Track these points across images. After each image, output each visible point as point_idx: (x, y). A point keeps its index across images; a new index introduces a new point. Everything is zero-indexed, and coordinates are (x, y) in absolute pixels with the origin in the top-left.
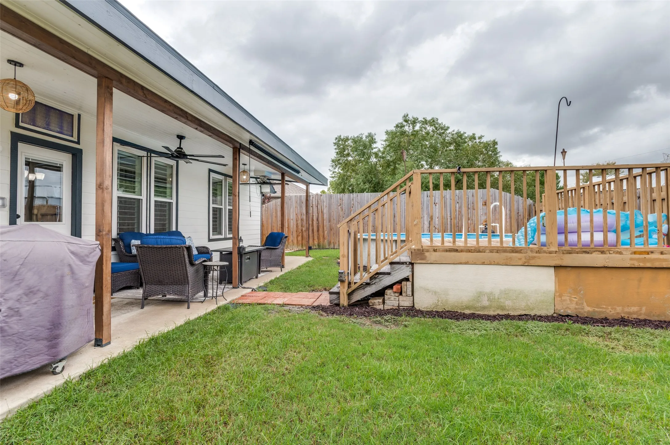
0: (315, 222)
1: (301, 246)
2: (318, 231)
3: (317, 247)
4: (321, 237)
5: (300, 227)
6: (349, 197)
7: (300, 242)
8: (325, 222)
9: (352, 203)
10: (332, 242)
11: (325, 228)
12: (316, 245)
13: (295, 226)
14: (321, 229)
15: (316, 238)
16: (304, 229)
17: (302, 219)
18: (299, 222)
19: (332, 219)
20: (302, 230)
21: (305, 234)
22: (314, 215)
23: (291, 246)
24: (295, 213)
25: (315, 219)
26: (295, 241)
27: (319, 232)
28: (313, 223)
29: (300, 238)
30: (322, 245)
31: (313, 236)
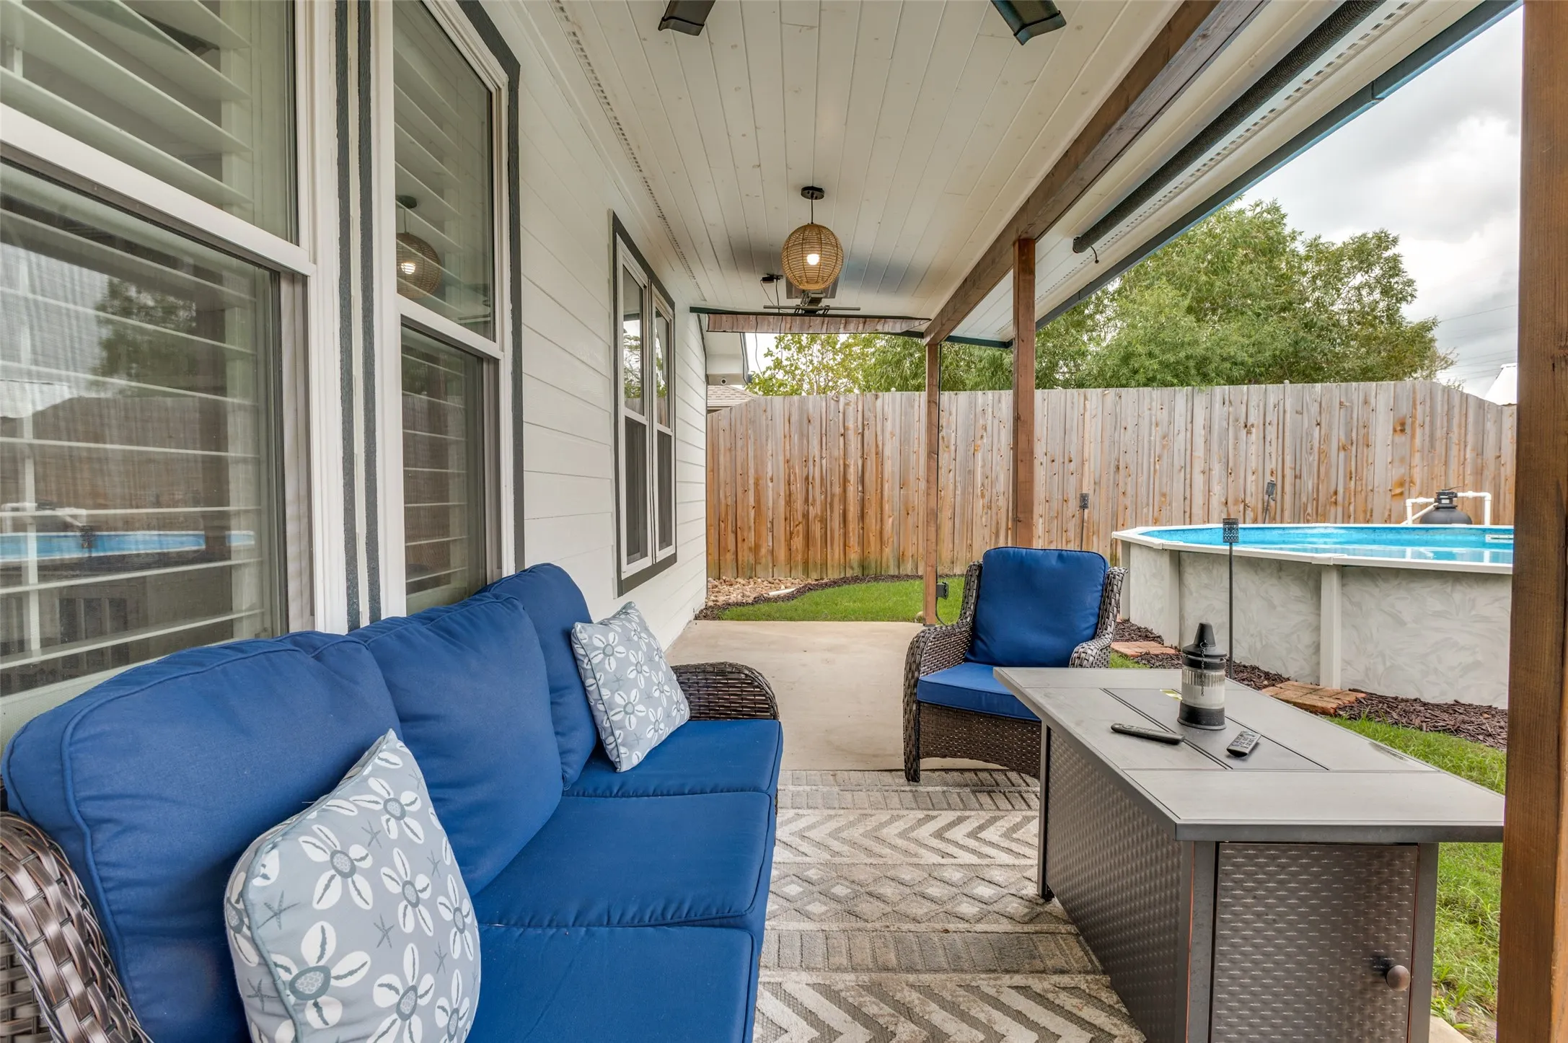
0: (852, 490)
1: (800, 568)
2: (862, 516)
3: (857, 572)
4: (872, 539)
5: (799, 505)
6: (972, 404)
7: (800, 557)
8: (886, 486)
9: (981, 422)
10: (909, 553)
11: (887, 507)
12: (855, 565)
13: (782, 502)
14: (872, 512)
15: (853, 540)
16: (813, 512)
17: (807, 478)
18: (798, 487)
19: (912, 478)
20: (806, 516)
21: (816, 529)
22: (851, 462)
23: (766, 568)
24: (781, 458)
25: (852, 476)
26: (782, 554)
27: (867, 520)
28: (845, 491)
29: (798, 542)
30: (873, 565)
31: (845, 535)
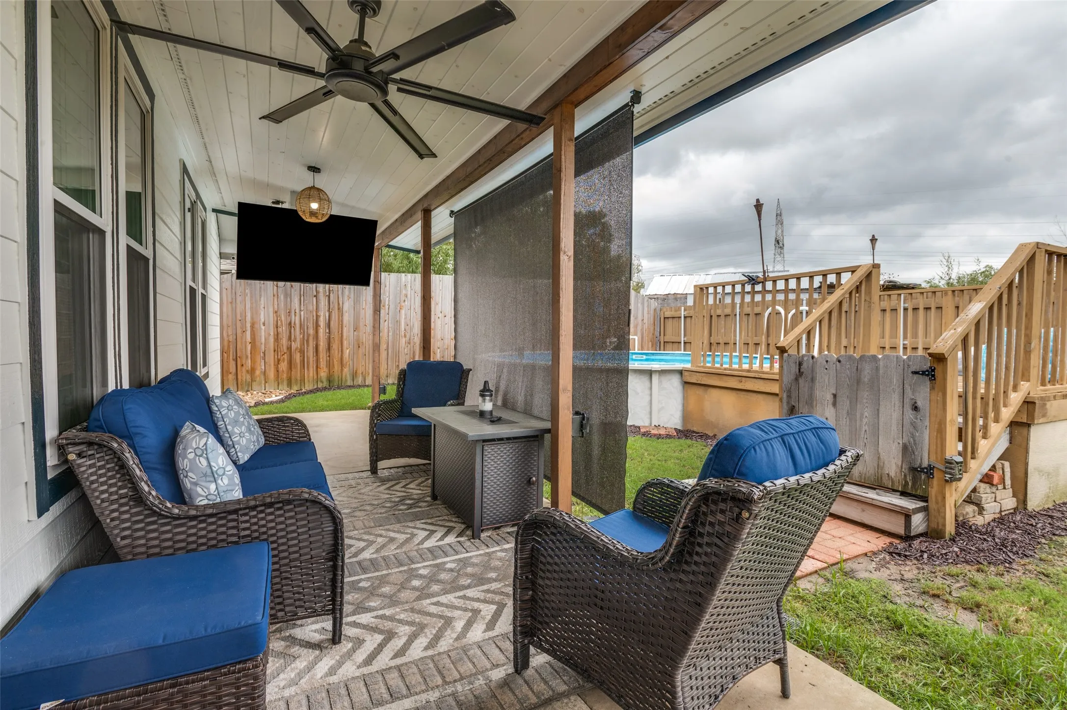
0: (321, 331)
1: (285, 383)
2: (329, 348)
3: (325, 384)
4: (336, 363)
5: (284, 341)
6: (399, 281)
7: (285, 375)
8: (345, 329)
9: (404, 292)
10: (360, 372)
11: (345, 343)
12: (324, 380)
13: (272, 340)
14: (335, 346)
15: (323, 364)
16: (295, 345)
17: (290, 323)
18: (284, 330)
19: (361, 324)
20: (289, 348)
21: (297, 357)
22: (321, 314)
23: (260, 384)
24: (271, 310)
25: (322, 323)
26: (271, 374)
27: (332, 352)
28: (317, 332)
29: (284, 366)
30: (336, 378)
31: (317, 361)
